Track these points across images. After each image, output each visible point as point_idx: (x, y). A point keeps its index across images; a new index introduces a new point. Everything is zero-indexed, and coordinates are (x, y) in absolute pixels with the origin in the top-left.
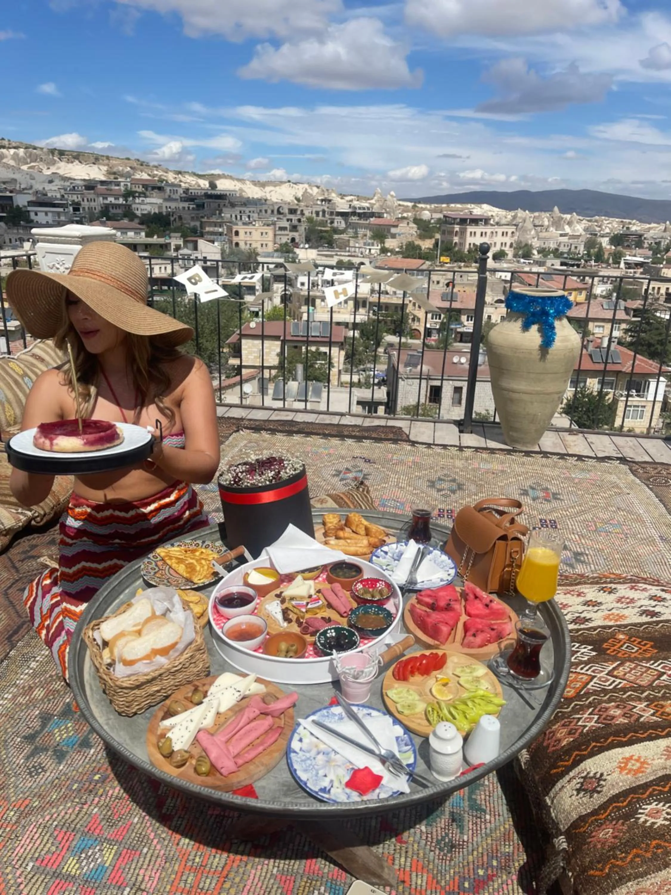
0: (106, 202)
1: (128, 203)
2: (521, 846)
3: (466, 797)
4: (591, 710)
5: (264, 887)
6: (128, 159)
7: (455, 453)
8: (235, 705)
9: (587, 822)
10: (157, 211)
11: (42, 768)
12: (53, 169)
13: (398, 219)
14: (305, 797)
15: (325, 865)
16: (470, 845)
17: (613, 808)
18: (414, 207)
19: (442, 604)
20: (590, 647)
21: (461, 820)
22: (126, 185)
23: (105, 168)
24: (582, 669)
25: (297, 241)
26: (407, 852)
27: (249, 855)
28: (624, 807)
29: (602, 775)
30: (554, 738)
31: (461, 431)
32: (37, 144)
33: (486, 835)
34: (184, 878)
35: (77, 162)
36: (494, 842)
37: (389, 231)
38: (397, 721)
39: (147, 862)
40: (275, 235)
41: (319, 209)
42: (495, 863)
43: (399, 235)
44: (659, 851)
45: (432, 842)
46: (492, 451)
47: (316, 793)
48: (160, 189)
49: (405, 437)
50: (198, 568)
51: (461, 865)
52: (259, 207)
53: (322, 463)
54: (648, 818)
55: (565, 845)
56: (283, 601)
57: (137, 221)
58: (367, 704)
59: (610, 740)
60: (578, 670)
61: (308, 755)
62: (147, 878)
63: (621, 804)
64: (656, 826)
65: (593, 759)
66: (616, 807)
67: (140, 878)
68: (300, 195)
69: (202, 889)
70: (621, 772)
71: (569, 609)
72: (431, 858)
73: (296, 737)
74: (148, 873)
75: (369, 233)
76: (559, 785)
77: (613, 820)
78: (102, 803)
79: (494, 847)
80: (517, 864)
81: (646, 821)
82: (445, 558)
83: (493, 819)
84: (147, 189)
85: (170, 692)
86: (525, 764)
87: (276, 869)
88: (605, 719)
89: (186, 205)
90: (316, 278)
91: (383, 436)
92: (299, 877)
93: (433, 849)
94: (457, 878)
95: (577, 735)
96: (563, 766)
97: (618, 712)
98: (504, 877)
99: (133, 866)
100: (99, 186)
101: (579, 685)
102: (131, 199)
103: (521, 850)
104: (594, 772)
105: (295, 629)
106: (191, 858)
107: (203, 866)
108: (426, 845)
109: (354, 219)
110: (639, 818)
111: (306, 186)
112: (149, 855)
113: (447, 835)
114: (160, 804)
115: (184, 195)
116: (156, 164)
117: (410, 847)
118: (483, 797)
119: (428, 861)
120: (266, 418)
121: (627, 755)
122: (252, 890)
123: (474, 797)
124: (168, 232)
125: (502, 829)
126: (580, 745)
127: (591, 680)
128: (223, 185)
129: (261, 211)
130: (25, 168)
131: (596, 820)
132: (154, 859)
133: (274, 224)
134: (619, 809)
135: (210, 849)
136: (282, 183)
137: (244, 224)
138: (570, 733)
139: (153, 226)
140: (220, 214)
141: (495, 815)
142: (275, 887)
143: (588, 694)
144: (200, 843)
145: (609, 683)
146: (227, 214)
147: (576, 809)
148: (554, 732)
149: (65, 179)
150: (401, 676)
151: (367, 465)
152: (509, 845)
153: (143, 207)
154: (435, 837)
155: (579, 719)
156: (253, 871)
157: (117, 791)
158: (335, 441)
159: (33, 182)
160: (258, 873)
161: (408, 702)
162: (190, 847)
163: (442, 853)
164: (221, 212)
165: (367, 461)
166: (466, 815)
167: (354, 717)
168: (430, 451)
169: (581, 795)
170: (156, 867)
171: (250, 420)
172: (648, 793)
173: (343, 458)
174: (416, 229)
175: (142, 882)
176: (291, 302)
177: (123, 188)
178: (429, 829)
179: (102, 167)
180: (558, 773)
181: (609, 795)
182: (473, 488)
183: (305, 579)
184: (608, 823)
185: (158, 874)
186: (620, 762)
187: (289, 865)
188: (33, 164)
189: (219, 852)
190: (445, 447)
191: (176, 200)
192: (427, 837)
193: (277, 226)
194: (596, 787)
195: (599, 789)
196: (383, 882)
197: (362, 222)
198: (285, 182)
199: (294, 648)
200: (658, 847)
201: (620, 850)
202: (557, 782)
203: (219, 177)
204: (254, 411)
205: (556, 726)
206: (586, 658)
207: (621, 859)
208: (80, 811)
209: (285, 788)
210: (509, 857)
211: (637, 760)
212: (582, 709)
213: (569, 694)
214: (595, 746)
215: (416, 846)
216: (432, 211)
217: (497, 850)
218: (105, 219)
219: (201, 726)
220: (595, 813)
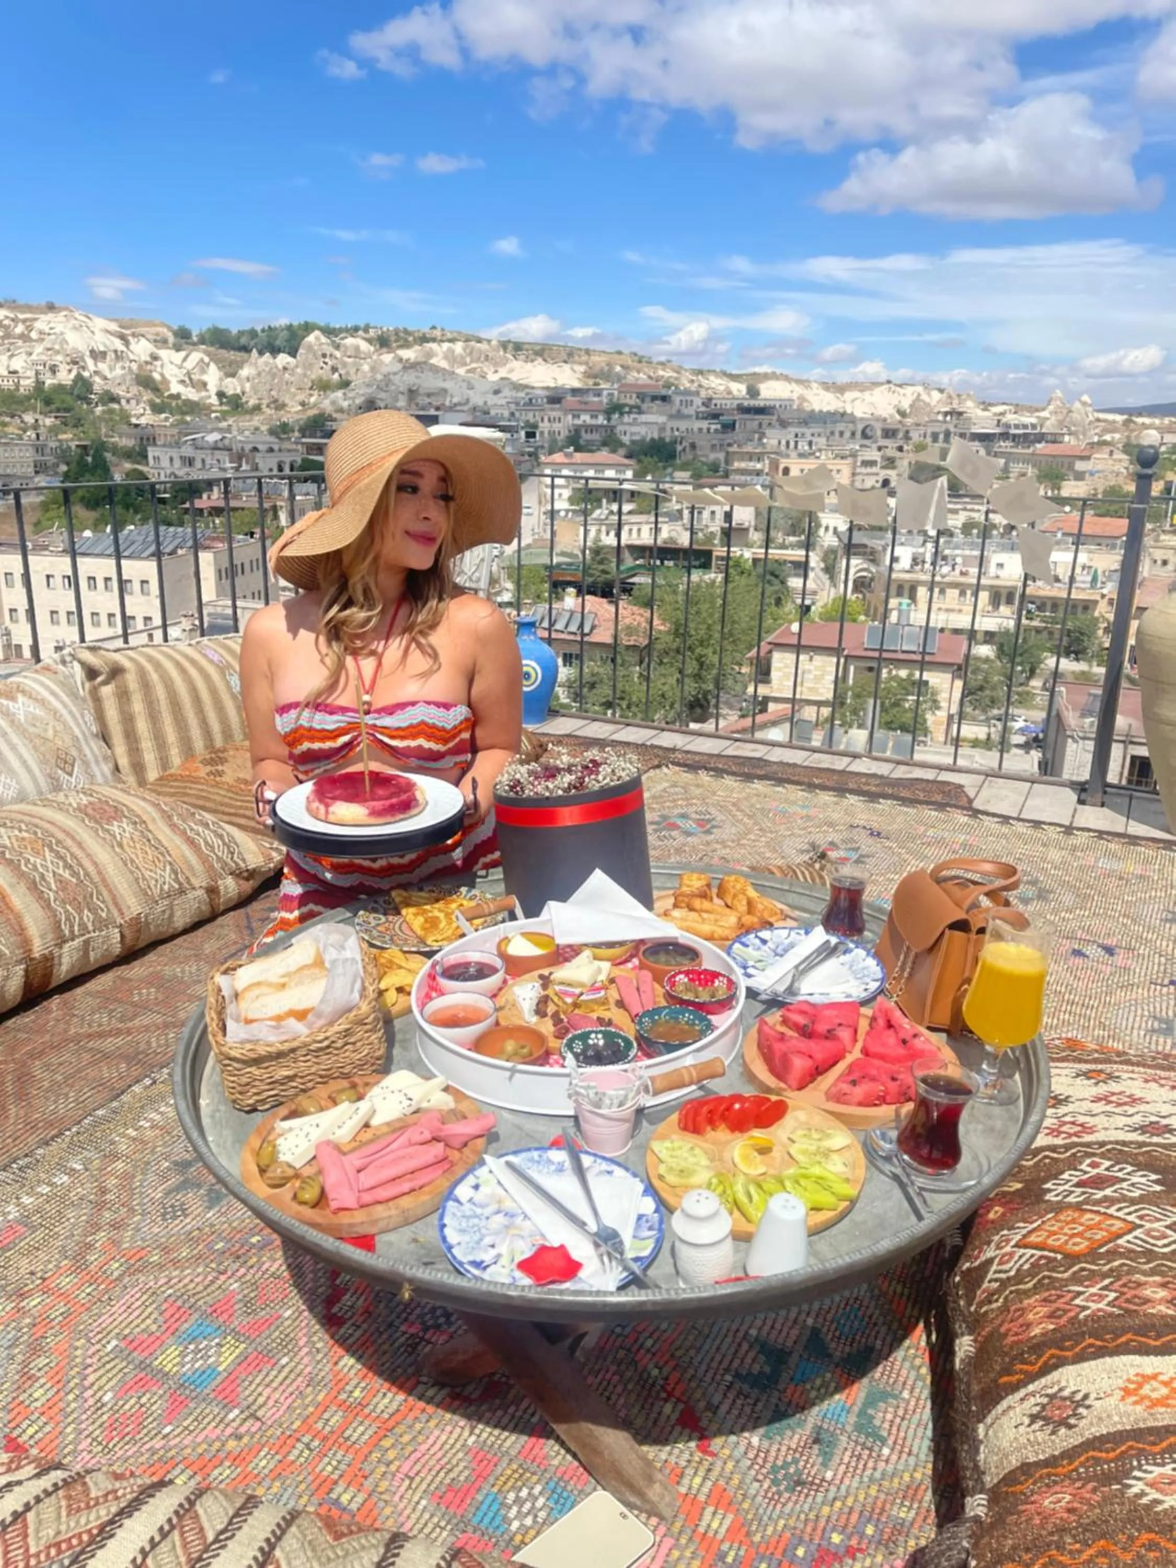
0: (577, 422)
1: (613, 423)
2: (933, 1514)
3: (856, 1409)
4: (1107, 1282)
5: (445, 1460)
6: (619, 353)
7: (1055, 836)
8: (399, 1120)
9: (1032, 1476)
10: (656, 436)
11: (183, 1210)
12: (503, 373)
13: (1092, 445)
14: (448, 1271)
15: (558, 1453)
16: (833, 1489)
17: (1088, 1459)
18: (1127, 423)
19: (822, 1028)
20: (1154, 1177)
21: (832, 1444)
22: (611, 395)
23: (582, 368)
24: (1119, 1210)
25: (893, 484)
26: (709, 1470)
27: (438, 1406)
28: (1108, 1462)
29: (1086, 1397)
30: (1021, 1321)
31: (1081, 802)
32: (483, 335)
33: (871, 1479)
34: (326, 1416)
35: (540, 360)
36: (882, 1496)
37: (1071, 467)
38: (650, 1190)
39: (280, 1378)
40: (854, 474)
41: (940, 428)
42: (870, 1530)
43: (1092, 474)
44: (1152, 1555)
45: (762, 1467)
46: (1134, 840)
47: (461, 1264)
48: (664, 399)
49: (964, 801)
50: (443, 925)
51: (803, 1517)
52: (829, 427)
53: (788, 829)
54: (1148, 1490)
55: (981, 1512)
56: (545, 986)
57: (622, 451)
58: (620, 1160)
59: (1123, 1339)
60: (1112, 1211)
61: (479, 1211)
62: (271, 1403)
63: (1104, 1455)
64: (1160, 1508)
65: (1078, 1367)
66: (1093, 1458)
67: (261, 1400)
68: (906, 405)
69: (348, 1439)
70: (1123, 1399)
71: (1143, 1107)
72: (752, 1492)
73: (471, 1180)
74: (276, 1395)
75: (1030, 471)
76: (1004, 1404)
77: (1079, 1479)
78: (248, 1277)
79: (879, 1504)
80: (912, 1543)
81: (1143, 1494)
82: (871, 963)
83: (894, 1457)
84: (643, 401)
85: (310, 1085)
86: (962, 1361)
87: (473, 1438)
88: (1128, 1301)
89: (704, 425)
90: (921, 550)
91: (921, 796)
92: (505, 1461)
93: (760, 1477)
94: (788, 1534)
95: (1063, 1321)
96: (1021, 1372)
97: (1162, 1293)
98: (879, 1559)
99: (258, 1381)
100: (569, 398)
101: (1100, 1235)
102: (617, 416)
103: (929, 1521)
104: (1074, 1389)
105: (547, 1027)
106: (348, 1388)
107: (362, 1405)
108: (750, 1468)
109: (1005, 446)
110: (1130, 1486)
111: (920, 389)
112: (287, 1370)
113: (795, 1461)
114: (331, 1301)
115: (703, 409)
116: (663, 359)
117: (719, 1464)
118: (889, 1416)
119: (745, 1496)
120: (716, 752)
121: (1149, 1371)
122: (423, 1461)
123: (871, 1411)
124: (669, 470)
125: (907, 1477)
126: (1065, 1338)
127: (1130, 1231)
128: (771, 391)
129: (832, 433)
130: (461, 371)
131: (1049, 1475)
132: (292, 1376)
133: (854, 455)
134: (1097, 1461)
135: (380, 1381)
136: (876, 384)
137: (801, 455)
138: (1051, 1316)
139: (647, 460)
140: (760, 439)
141: (901, 1452)
142: (462, 1464)
143: (1113, 1254)
144: (370, 1368)
145: (1165, 1241)
146: (773, 438)
147: (1018, 1449)
148: (1023, 1310)
149: (518, 387)
150: (690, 1125)
151: (870, 841)
152: (910, 1508)
153: (634, 429)
154: (771, 1459)
155: (1079, 1294)
156: (437, 1433)
157: (276, 1265)
158: (826, 797)
159: (471, 393)
160: (444, 1438)
161: (683, 1164)
162: (353, 1372)
163: (774, 1489)
164: (763, 435)
165: (875, 834)
166: (844, 1439)
167: (580, 1171)
168: (1005, 829)
169: (1036, 1426)
170: (291, 1389)
171: (688, 752)
172: (1164, 1444)
173: (831, 824)
174: (1126, 464)
175: (260, 1407)
176: (872, 592)
177: (605, 400)
178: (766, 1444)
179: (576, 367)
180: (1010, 1383)
181: (1088, 1435)
182: (1068, 899)
183: (596, 958)
184: (1067, 1482)
185: (290, 1400)
186: (1129, 1380)
187: (497, 1438)
188: (474, 365)
189: (394, 1389)
190: (1037, 824)
191: (689, 416)
192: (757, 1456)
193: (860, 459)
194: (1069, 1417)
195: (1072, 1421)
196: (648, 1507)
197: (1019, 450)
198: (882, 384)
199: (525, 1051)
200: (1152, 1546)
201: (1074, 1537)
202: (1002, 1398)
203: (766, 377)
204: (701, 739)
205: (1032, 1301)
206: (1137, 1194)
207: (1071, 1552)
208: (212, 1282)
209: (422, 1252)
210: (900, 1529)
211: (1166, 1384)
212: (1094, 1277)
213: (1077, 1248)
214: (1091, 1345)
215: (730, 1465)
216: (1162, 430)
217: (883, 1510)
218: (572, 449)
219: (332, 1137)
220: (1051, 1462)
